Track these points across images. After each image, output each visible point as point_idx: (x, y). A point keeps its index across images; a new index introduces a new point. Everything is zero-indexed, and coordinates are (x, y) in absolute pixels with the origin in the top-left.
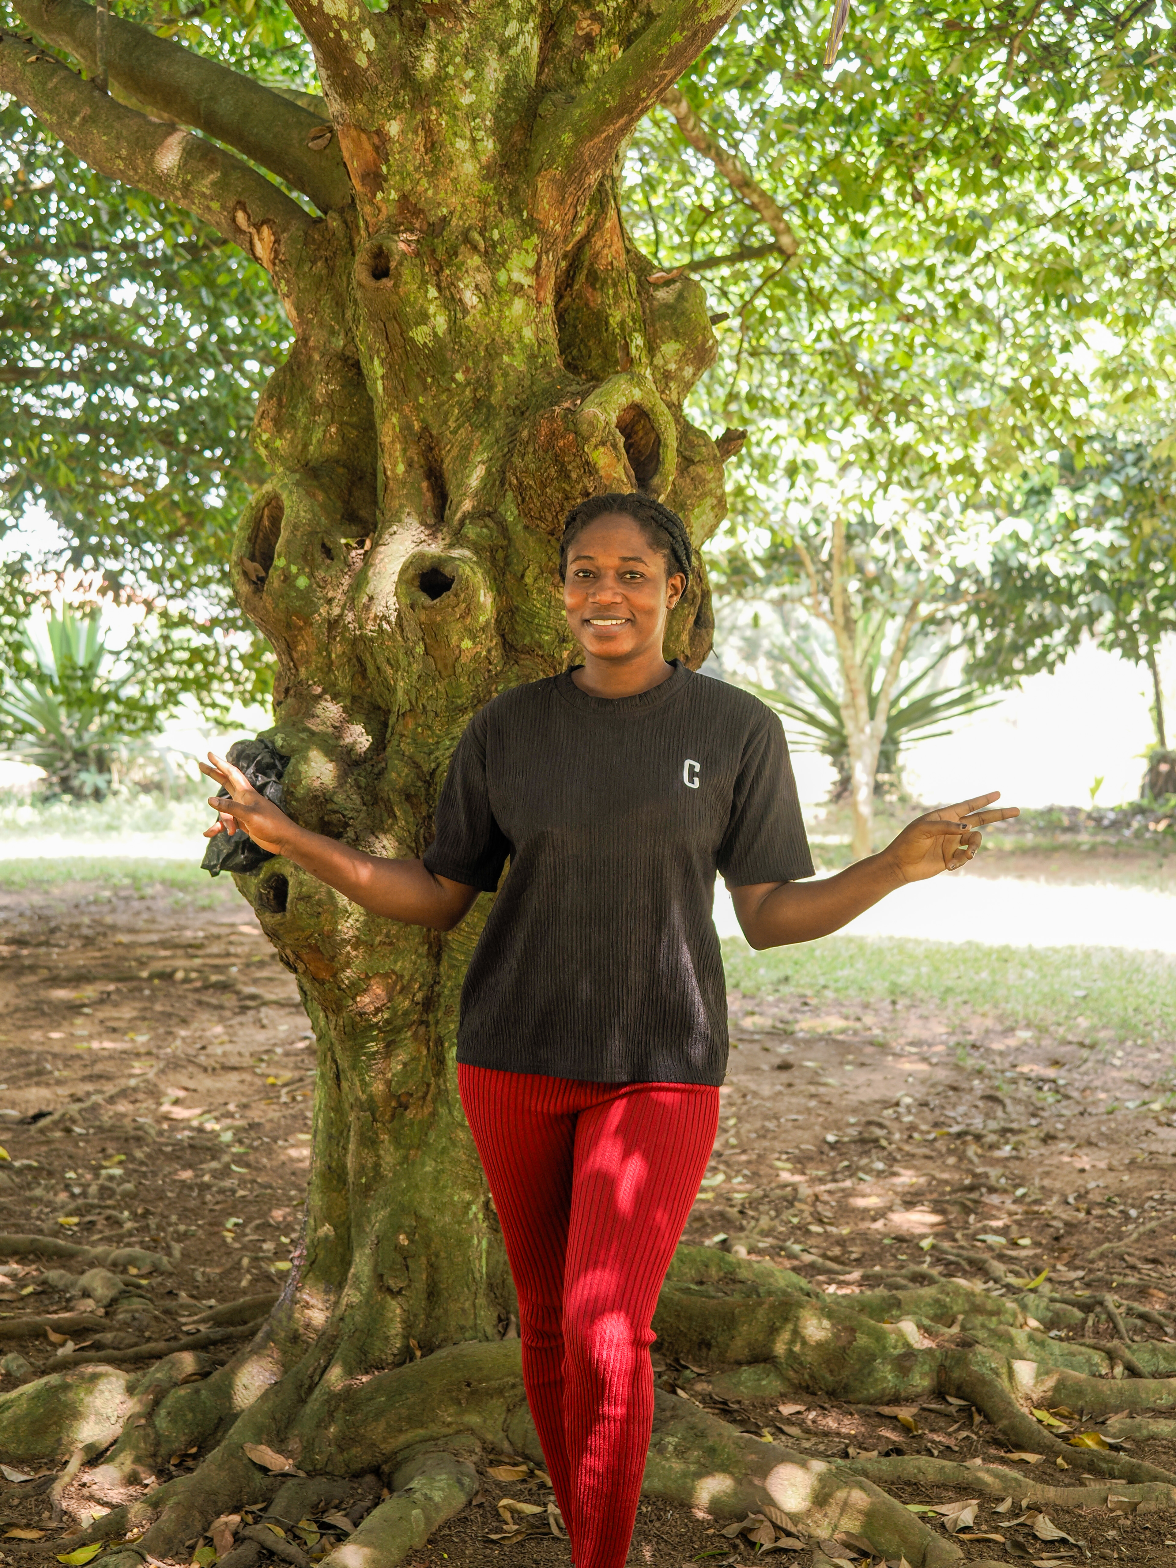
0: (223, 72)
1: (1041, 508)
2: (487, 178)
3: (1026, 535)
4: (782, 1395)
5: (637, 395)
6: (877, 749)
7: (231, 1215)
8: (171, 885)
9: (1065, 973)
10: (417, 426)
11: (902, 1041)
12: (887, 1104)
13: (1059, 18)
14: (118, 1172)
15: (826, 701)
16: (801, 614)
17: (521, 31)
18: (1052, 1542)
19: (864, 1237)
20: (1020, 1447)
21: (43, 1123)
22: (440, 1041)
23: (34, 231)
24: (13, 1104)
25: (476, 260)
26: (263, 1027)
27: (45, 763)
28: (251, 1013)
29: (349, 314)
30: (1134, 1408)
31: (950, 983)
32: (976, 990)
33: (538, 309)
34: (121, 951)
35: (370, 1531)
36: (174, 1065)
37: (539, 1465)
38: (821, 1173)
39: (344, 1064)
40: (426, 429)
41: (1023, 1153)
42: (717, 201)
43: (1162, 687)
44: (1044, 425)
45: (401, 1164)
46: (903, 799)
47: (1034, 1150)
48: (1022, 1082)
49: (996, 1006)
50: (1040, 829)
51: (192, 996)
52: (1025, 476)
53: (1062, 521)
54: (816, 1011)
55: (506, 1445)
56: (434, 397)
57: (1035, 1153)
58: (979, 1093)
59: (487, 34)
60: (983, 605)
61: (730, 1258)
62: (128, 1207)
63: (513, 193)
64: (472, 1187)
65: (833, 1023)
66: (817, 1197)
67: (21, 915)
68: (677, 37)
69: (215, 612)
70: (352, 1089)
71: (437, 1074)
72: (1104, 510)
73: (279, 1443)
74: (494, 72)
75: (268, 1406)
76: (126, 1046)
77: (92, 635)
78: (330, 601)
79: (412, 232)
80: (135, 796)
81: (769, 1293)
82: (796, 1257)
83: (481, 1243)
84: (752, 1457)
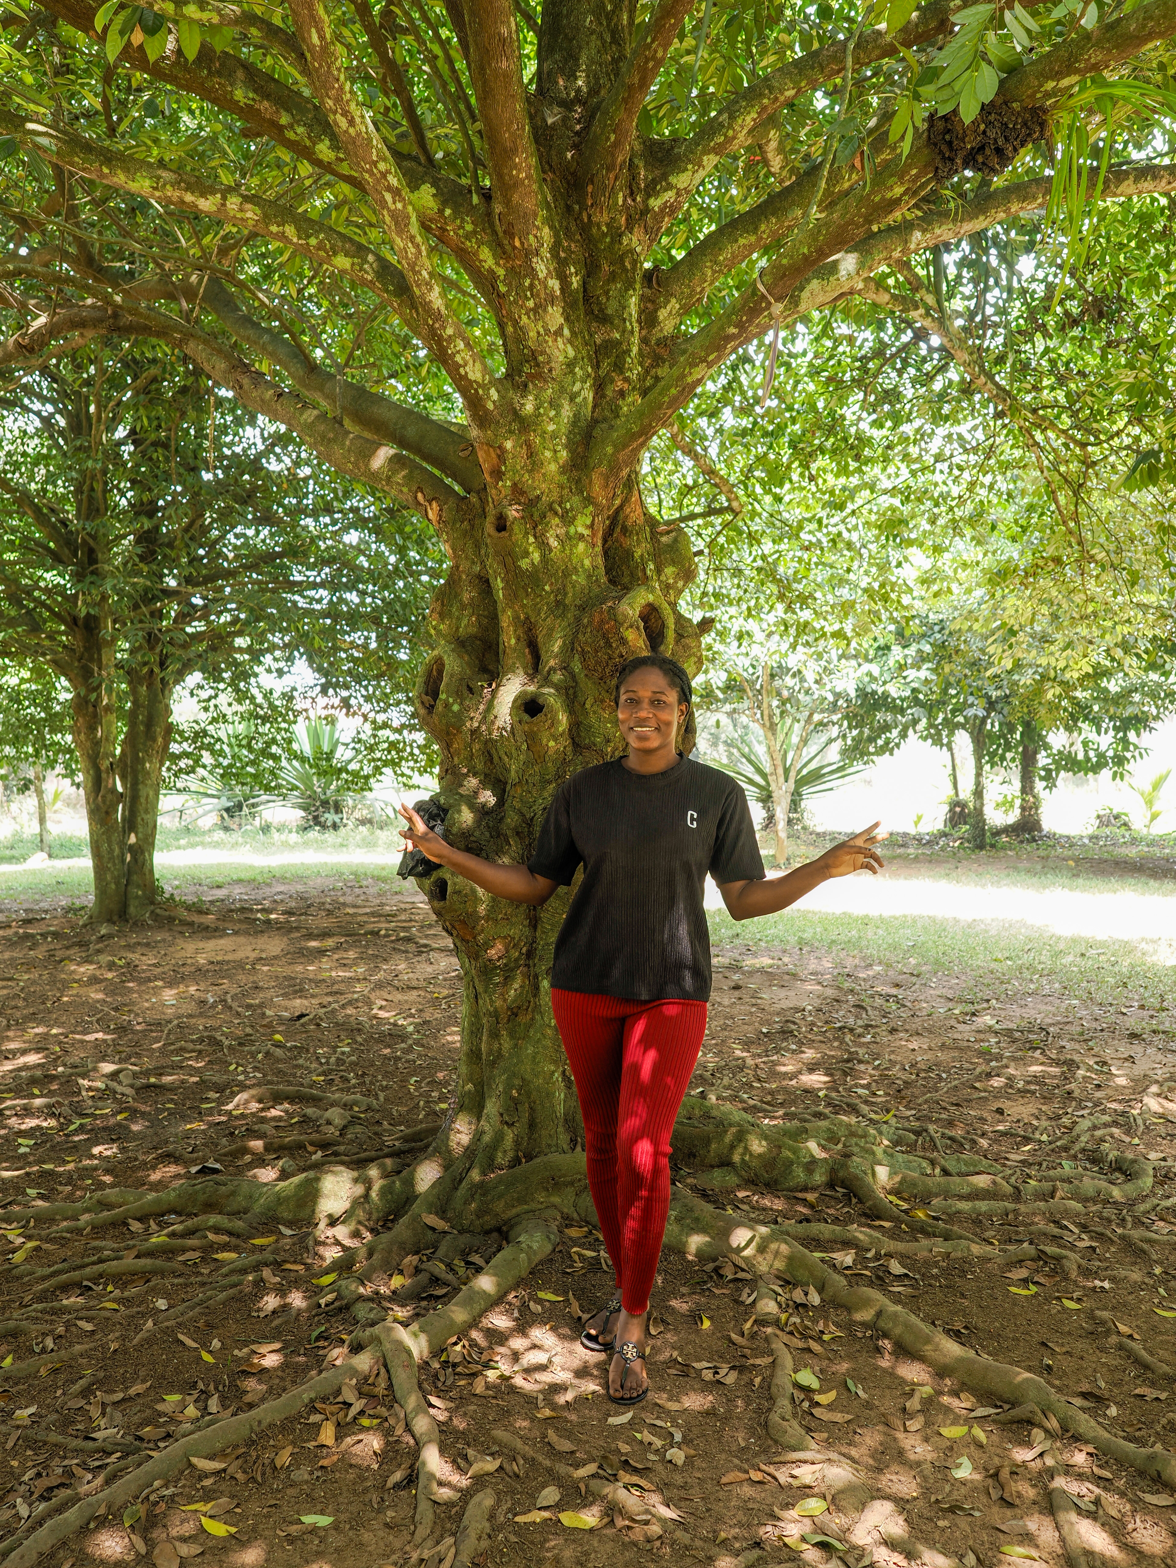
0: (410, 412)
1: (884, 658)
2: (563, 473)
3: (876, 672)
4: (738, 1186)
5: (651, 598)
6: (789, 799)
7: (413, 1075)
8: (377, 879)
9: (901, 931)
10: (522, 617)
11: (806, 972)
12: (797, 1010)
13: (894, 375)
14: (347, 1049)
15: (759, 771)
16: (744, 719)
17: (582, 388)
18: (900, 1276)
19: (785, 1090)
20: (879, 1218)
21: (303, 1020)
22: (536, 976)
23: (300, 502)
24: (286, 1009)
25: (557, 520)
26: (431, 963)
27: (305, 809)
28: (424, 955)
29: (483, 552)
30: (947, 1194)
31: (834, 938)
32: (849, 941)
33: (593, 548)
34: (348, 918)
35: (496, 1267)
36: (379, 986)
37: (594, 1227)
38: (759, 1051)
39: (480, 989)
40: (527, 618)
41: (878, 1040)
42: (695, 481)
43: (957, 761)
44: (887, 610)
45: (513, 1048)
46: (804, 828)
48: (877, 997)
49: (861, 951)
51: (389, 945)
52: (875, 639)
53: (897, 665)
54: (755, 955)
55: (575, 1215)
56: (532, 600)
57: (885, 1039)
58: (852, 1003)
59: (562, 390)
60: (851, 714)
61: (707, 1103)
62: (353, 1071)
63: (578, 481)
64: (555, 1062)
65: (766, 961)
66: (757, 1066)
67: (290, 897)
68: (673, 391)
69: (403, 720)
70: (485, 1004)
71: (535, 996)
72: (922, 659)
73: (442, 1213)
74: (567, 411)
75: (435, 1191)
76: (352, 975)
77: (331, 735)
78: (472, 719)
79: (519, 504)
80: (357, 826)
81: (730, 1124)
82: (745, 1102)
83: (560, 1095)
84: (721, 1222)
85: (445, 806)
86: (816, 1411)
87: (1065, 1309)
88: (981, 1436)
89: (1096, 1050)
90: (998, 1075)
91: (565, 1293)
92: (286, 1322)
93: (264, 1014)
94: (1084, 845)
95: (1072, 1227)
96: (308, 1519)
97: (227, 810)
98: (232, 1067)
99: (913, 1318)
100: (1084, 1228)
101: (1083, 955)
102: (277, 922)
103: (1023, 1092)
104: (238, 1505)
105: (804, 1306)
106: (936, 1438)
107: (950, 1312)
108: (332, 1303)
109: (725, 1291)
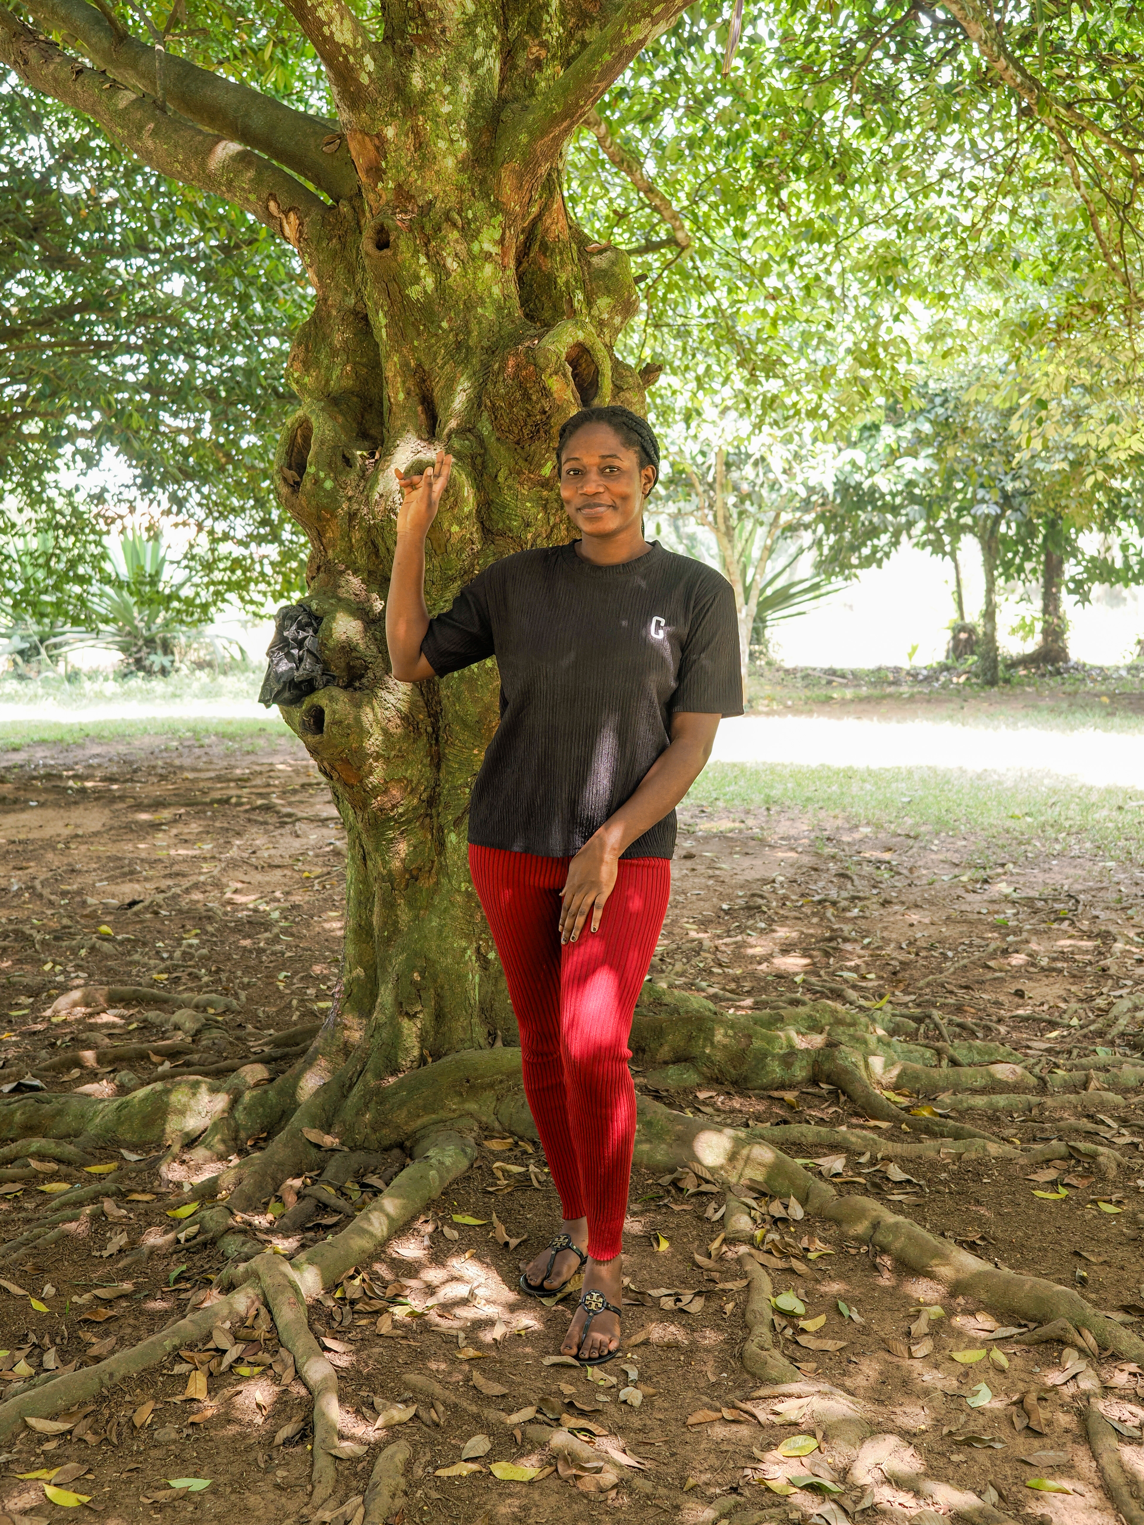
1: (872, 441)
2: (462, 170)
3: (861, 460)
4: (699, 1085)
5: (581, 336)
6: (750, 625)
7: (282, 970)
9: (894, 785)
10: (413, 364)
11: (775, 837)
12: (765, 881)
14: (195, 941)
16: (692, 523)
17: (486, 56)
18: (901, 1182)
19: (753, 975)
20: (874, 1118)
21: (136, 908)
22: (441, 829)
23: (104, 237)
24: (113, 896)
25: (455, 235)
26: (298, 836)
27: (124, 649)
28: (288, 827)
29: (358, 278)
30: (956, 1088)
31: (809, 794)
32: (829, 799)
33: (504, 271)
34: (188, 785)
35: (399, 1187)
36: (234, 864)
37: (521, 1138)
38: (718, 932)
39: (369, 847)
40: (419, 365)
41: (867, 914)
43: (961, 576)
45: (414, 921)
46: (769, 664)
47: (875, 911)
48: (865, 864)
49: (844, 810)
50: (872, 683)
51: (242, 816)
53: (888, 451)
54: (710, 817)
55: (496, 1125)
56: (426, 341)
57: (876, 914)
58: (834, 872)
59: (460, 58)
60: (828, 514)
61: (657, 991)
62: (204, 966)
63: (483, 182)
64: (467, 936)
65: (725, 825)
66: (716, 948)
67: (110, 760)
68: (607, 57)
69: (250, 530)
70: (375, 866)
71: (440, 854)
72: (920, 440)
73: (328, 1126)
74: (466, 87)
75: (319, 1100)
76: (197, 852)
77: (155, 552)
78: (350, 499)
79: (406, 213)
80: (193, 671)
81: (687, 1012)
82: (703, 990)
83: (475, 978)
84: (680, 1127)
85: (318, 613)
86: (802, 1339)
87: (1101, 1214)
88: (1003, 1361)
89: (1137, 919)
90: (1017, 952)
91: (488, 1215)
92: (137, 1262)
93: (84, 902)
94: (1121, 678)
95: (1109, 1121)
96: (179, 1483)
97: (21, 653)
98: (48, 967)
99: (918, 1229)
100: (1124, 1122)
101: (1120, 808)
102: (95, 790)
103: (1047, 971)
104: (89, 1471)
105: (784, 1220)
106: (948, 1365)
107: (963, 1221)
108: (194, 1237)
109: (685, 1207)
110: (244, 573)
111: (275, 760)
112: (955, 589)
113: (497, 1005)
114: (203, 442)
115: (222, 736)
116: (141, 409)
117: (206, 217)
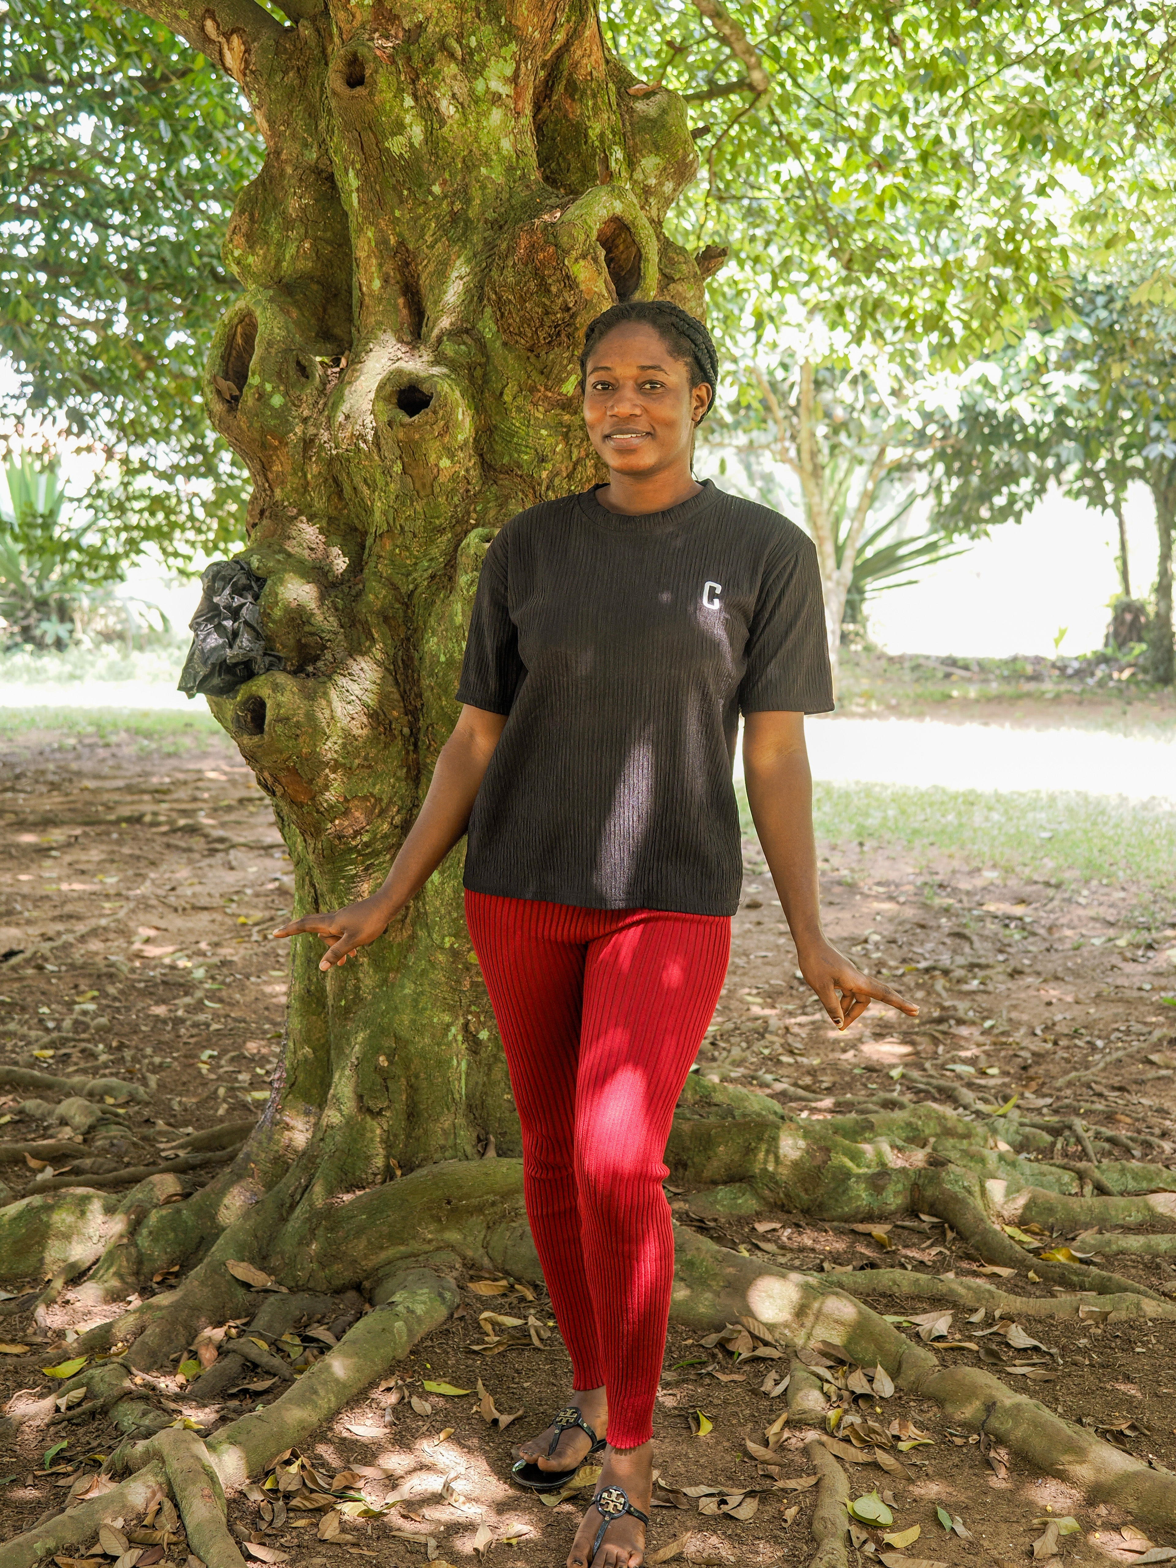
1: (1011, 352)
3: (995, 378)
4: (758, 1214)
5: (618, 207)
6: (843, 597)
7: (205, 1047)
9: (1030, 816)
10: (393, 241)
11: (870, 881)
12: (855, 941)
14: (91, 1007)
16: (767, 462)
18: (1025, 1350)
19: (835, 1067)
20: (992, 1262)
21: (14, 961)
25: (452, 69)
26: (232, 868)
27: (7, 612)
28: (220, 855)
29: (322, 125)
30: (1103, 1225)
31: (916, 825)
32: (943, 832)
33: (517, 119)
34: (87, 796)
35: (354, 1342)
36: (144, 905)
37: (519, 1280)
38: (790, 1007)
39: (322, 886)
40: (402, 243)
41: (990, 988)
42: (686, 38)
43: (1127, 536)
45: (380, 986)
46: (868, 649)
47: (1001, 984)
48: (988, 920)
49: (962, 847)
50: (1004, 677)
51: (160, 840)
53: (1033, 366)
55: (486, 1261)
56: (410, 210)
57: (1002, 987)
58: (946, 930)
60: (949, 451)
61: (704, 1085)
62: (102, 1040)
64: (451, 1009)
66: (787, 1029)
69: (176, 458)
72: (1074, 353)
73: (261, 1260)
75: (249, 1224)
76: (96, 888)
77: (51, 485)
78: (305, 420)
79: (387, 38)
80: (97, 646)
81: (744, 1115)
82: (768, 1086)
83: (460, 1064)
84: (731, 1270)
85: (260, 573)
86: (888, 1558)
91: (471, 1383)
92: (2, 1436)
99: (1047, 1414)
105: (867, 1397)
107: (1108, 1403)
108: (79, 1404)
109: (736, 1377)
110: (167, 517)
111: (204, 765)
112: (1118, 553)
113: (489, 1101)
114: (116, 339)
115: (135, 732)
116: (33, 294)
117: (125, 38)
